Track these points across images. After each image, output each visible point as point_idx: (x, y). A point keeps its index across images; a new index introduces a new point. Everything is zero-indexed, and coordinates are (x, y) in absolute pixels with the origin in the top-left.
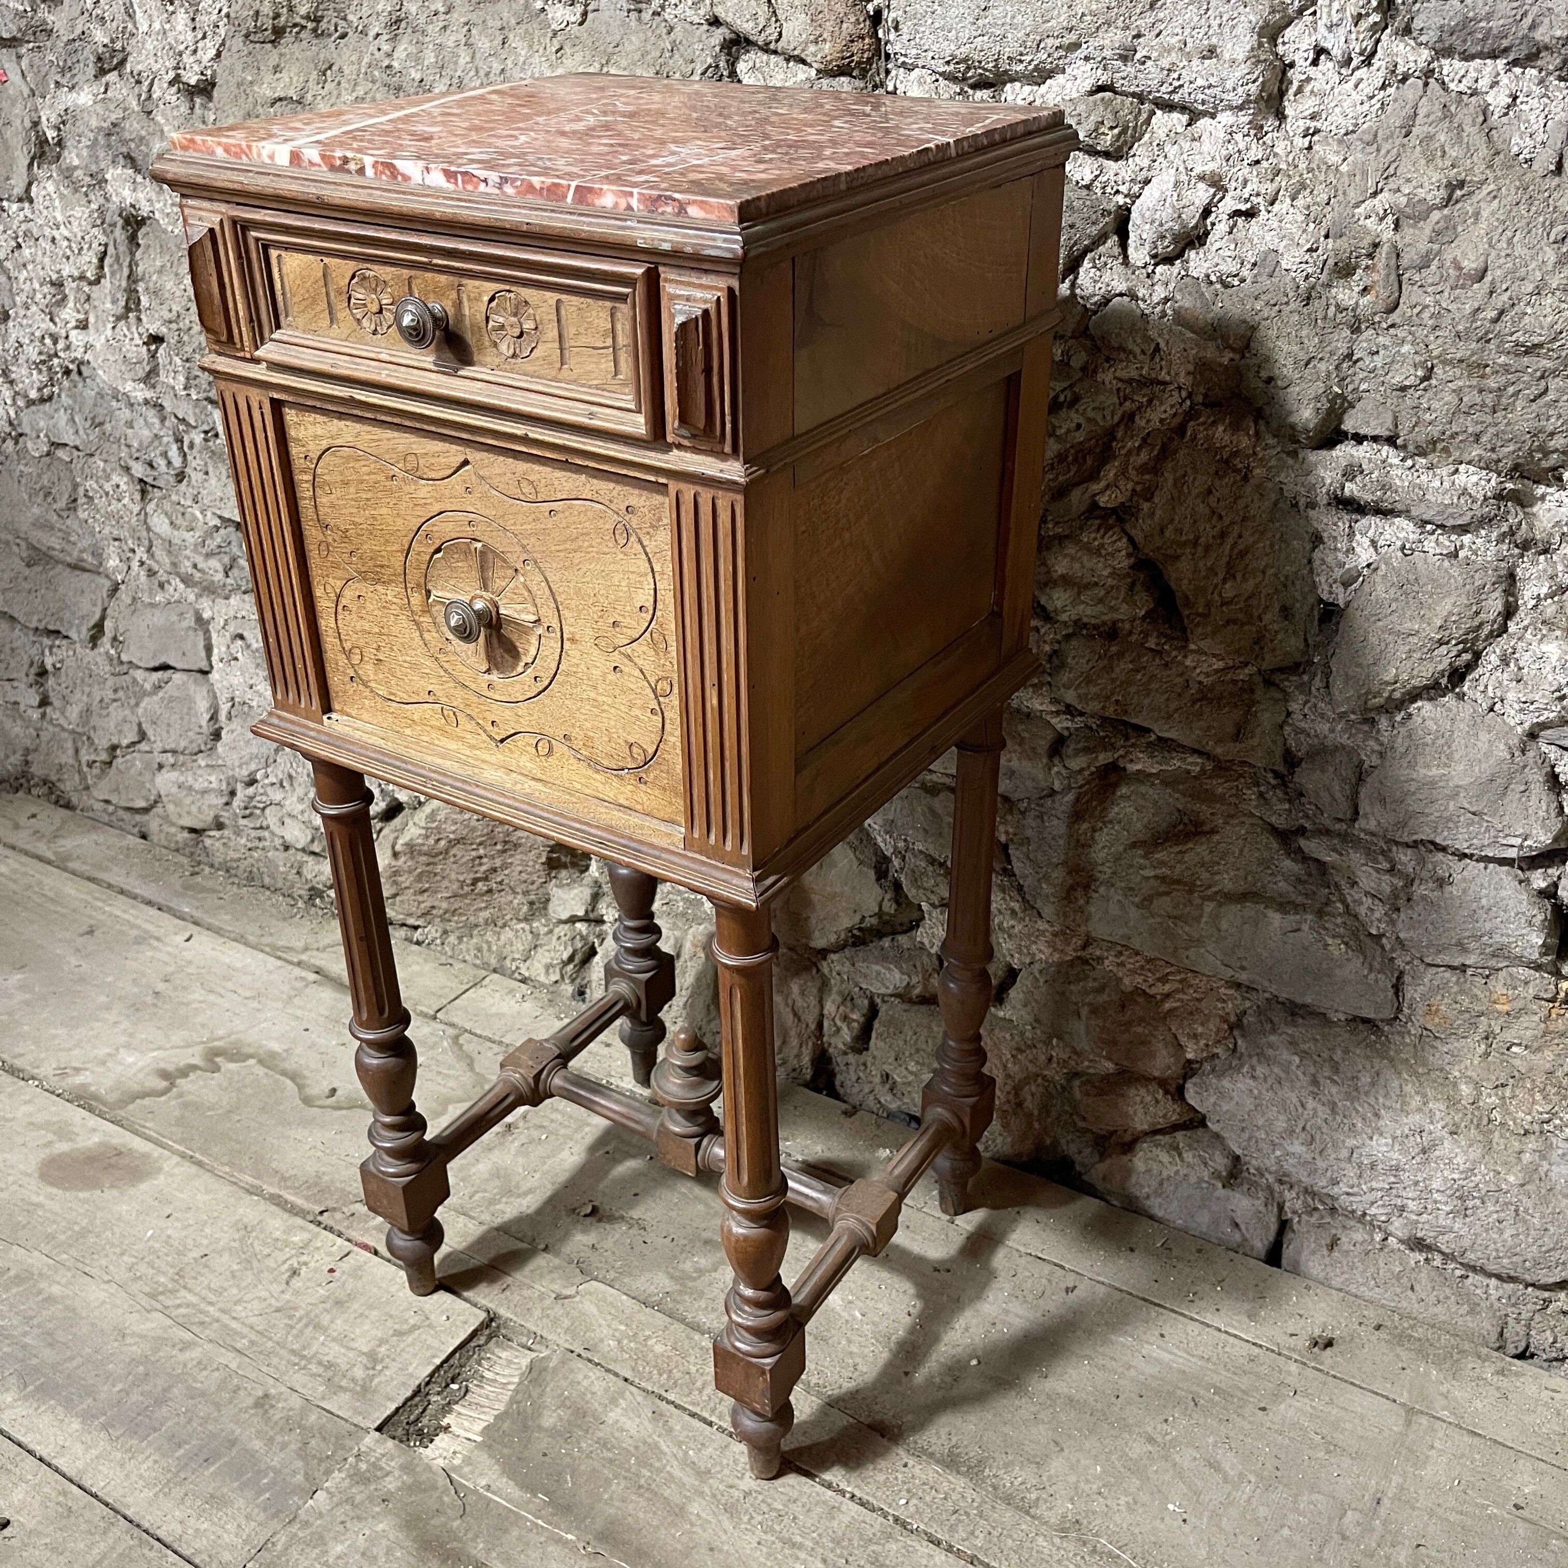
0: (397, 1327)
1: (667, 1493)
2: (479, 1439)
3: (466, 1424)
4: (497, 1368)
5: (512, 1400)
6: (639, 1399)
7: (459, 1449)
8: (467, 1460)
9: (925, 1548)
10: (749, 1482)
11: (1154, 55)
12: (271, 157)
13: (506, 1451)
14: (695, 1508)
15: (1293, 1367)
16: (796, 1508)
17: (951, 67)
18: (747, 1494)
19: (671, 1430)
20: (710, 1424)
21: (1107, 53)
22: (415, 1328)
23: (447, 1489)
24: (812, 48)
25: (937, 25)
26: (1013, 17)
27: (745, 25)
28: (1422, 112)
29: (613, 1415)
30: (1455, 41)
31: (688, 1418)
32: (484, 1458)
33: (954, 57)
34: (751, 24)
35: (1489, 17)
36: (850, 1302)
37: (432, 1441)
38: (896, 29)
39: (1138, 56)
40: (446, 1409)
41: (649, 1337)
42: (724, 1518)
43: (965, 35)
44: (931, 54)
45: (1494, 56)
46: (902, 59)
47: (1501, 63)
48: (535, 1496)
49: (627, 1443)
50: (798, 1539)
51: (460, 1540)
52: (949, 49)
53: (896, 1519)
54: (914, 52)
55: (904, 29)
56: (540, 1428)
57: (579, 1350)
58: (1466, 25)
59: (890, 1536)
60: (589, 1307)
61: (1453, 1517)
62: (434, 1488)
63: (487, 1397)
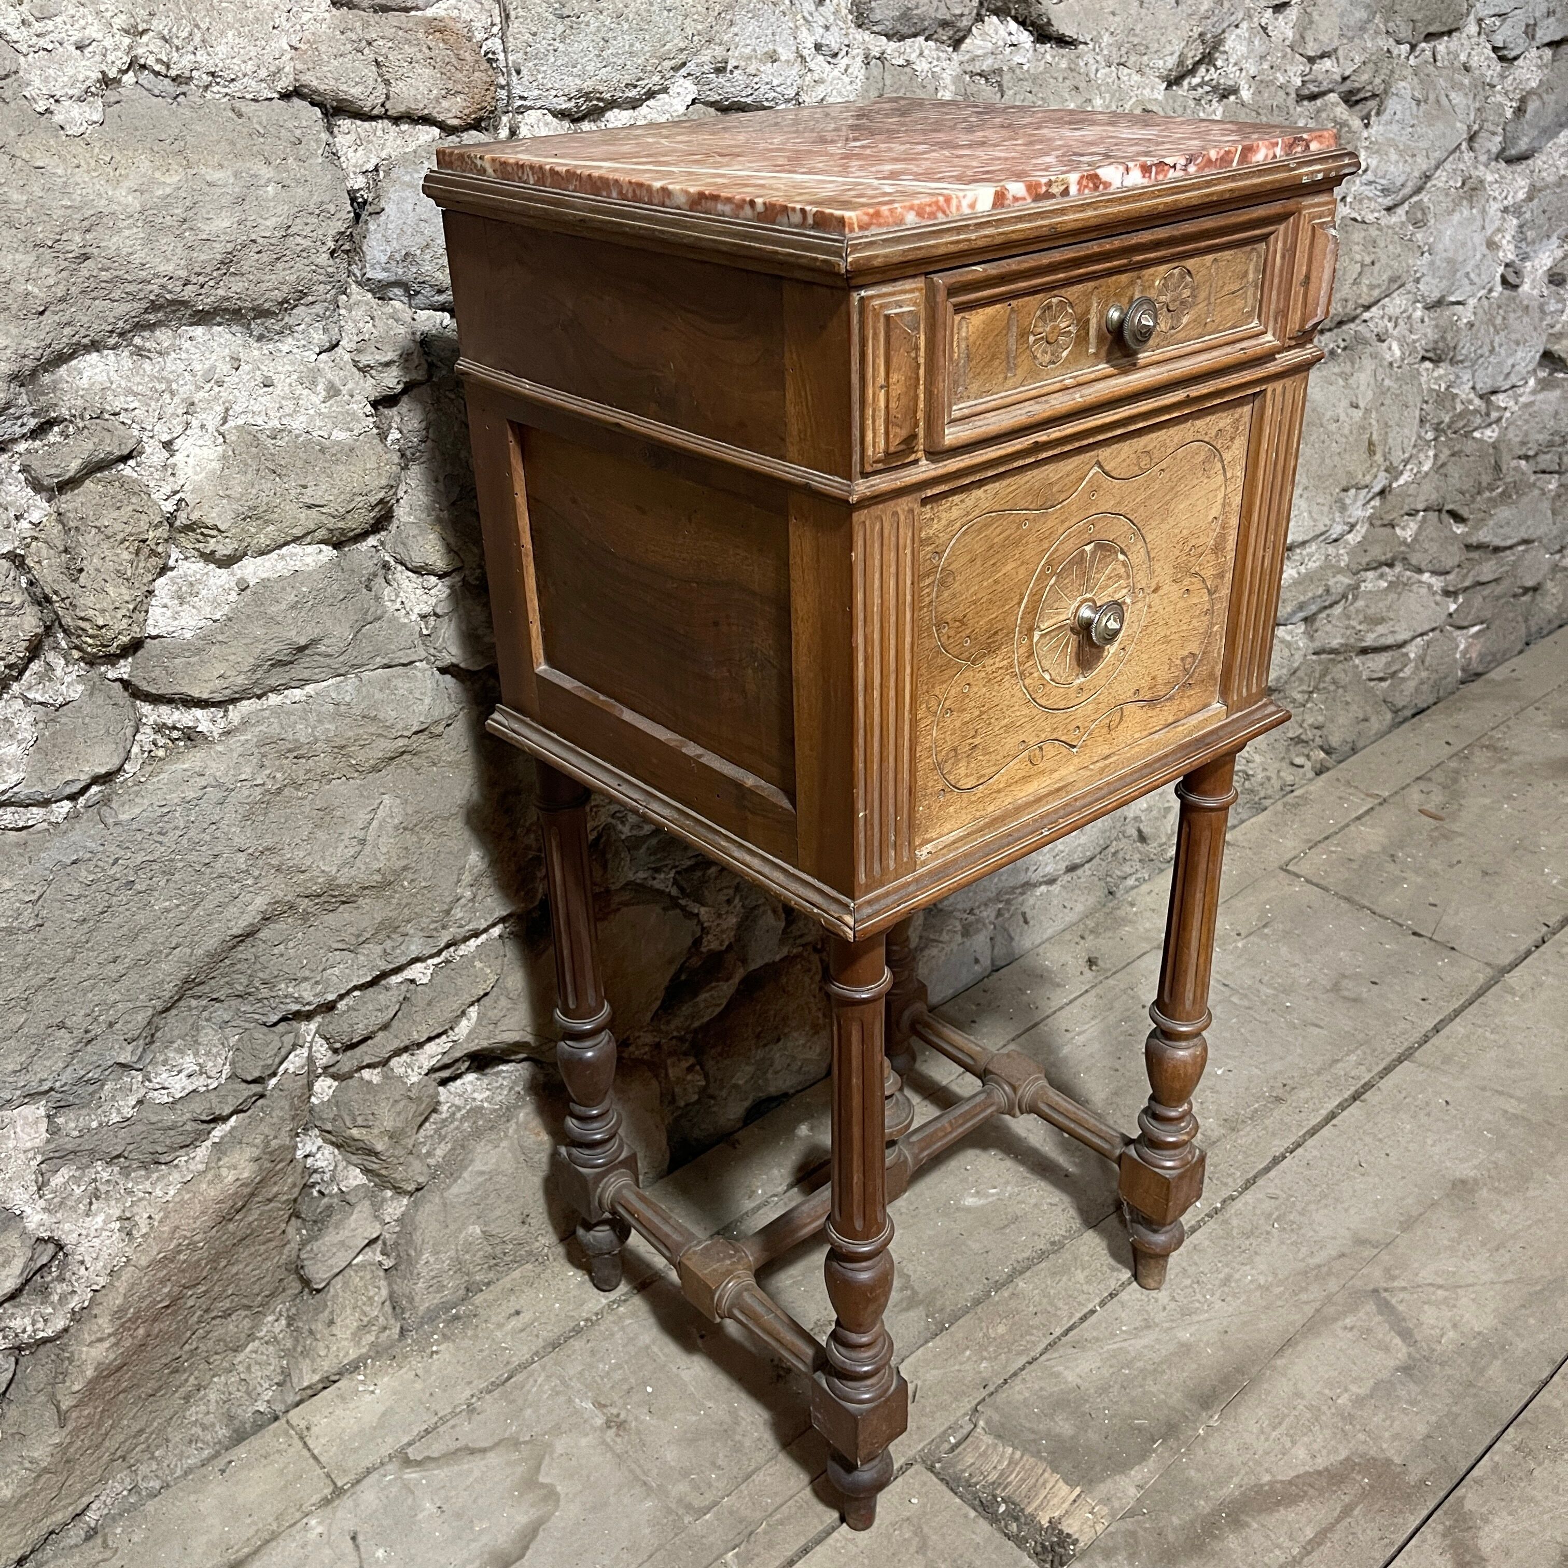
0: (912, 1549)
1: (1164, 1352)
2: (1078, 1490)
3: (1055, 1501)
4: (987, 1467)
5: (1037, 1454)
6: (1056, 1355)
7: (1088, 1508)
8: (1106, 1501)
9: (1238, 1204)
10: (1162, 1296)
11: (743, 64)
12: (972, 206)
13: (1098, 1469)
14: (1185, 1335)
15: (1111, 982)
16: (1192, 1270)
17: (572, 104)
18: (1173, 1299)
19: (1097, 1339)
20: (1093, 1312)
21: (706, 68)
22: (918, 1531)
23: (1138, 1522)
24: (445, 104)
25: (559, 62)
26: (631, 45)
27: (352, 91)
28: (888, 82)
29: (1071, 1377)
30: (899, 27)
31: (1085, 1324)
32: (1103, 1488)
33: (580, 91)
34: (360, 89)
35: (917, 7)
36: (977, 1192)
37: (1068, 1535)
38: (518, 72)
39: (729, 67)
40: (1031, 1520)
41: (986, 1335)
42: (1195, 1318)
43: (590, 68)
44: (554, 93)
45: (915, 35)
46: (520, 103)
47: (921, 39)
48: (1155, 1451)
49: (1106, 1372)
50: (1222, 1276)
51: (1192, 1522)
52: (573, 84)
53: (1209, 1216)
54: (536, 93)
55: (524, 71)
56: (1072, 1438)
57: (985, 1393)
58: (905, 16)
59: (1225, 1222)
60: (932, 1375)
61: (1242, 961)
62: (1133, 1534)
63: (1023, 1480)
